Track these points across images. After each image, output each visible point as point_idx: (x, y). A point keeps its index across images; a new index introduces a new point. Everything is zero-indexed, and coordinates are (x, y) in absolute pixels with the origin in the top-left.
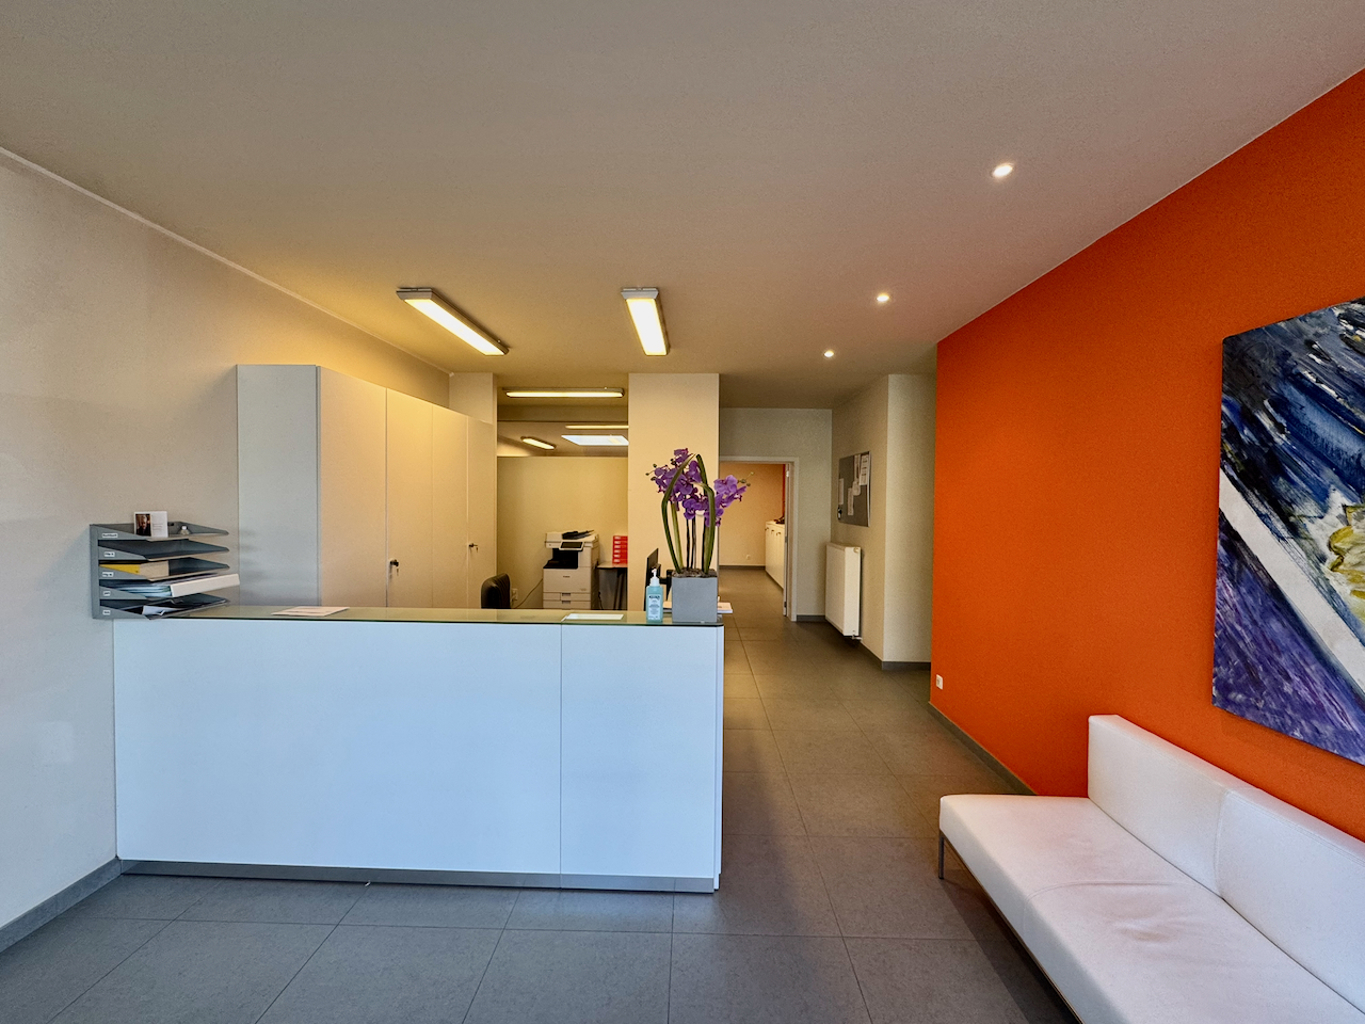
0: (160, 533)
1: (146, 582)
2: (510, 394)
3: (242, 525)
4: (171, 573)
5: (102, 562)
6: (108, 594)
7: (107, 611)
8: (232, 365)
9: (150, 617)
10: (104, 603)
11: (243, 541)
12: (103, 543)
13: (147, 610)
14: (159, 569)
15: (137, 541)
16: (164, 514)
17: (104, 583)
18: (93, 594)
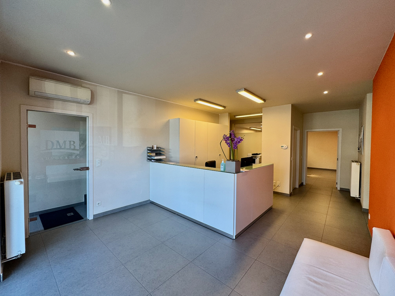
0: (155, 148)
1: (152, 156)
2: (236, 117)
3: (170, 148)
4: (156, 155)
5: (148, 153)
6: (148, 158)
7: (148, 160)
8: (168, 119)
9: (152, 162)
10: (148, 159)
11: (170, 151)
12: (148, 150)
13: (152, 161)
14: (154, 154)
15: (151, 150)
16: (156, 145)
17: (148, 156)
18: (146, 158)
